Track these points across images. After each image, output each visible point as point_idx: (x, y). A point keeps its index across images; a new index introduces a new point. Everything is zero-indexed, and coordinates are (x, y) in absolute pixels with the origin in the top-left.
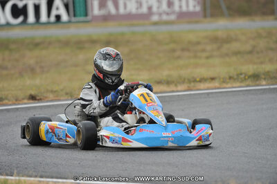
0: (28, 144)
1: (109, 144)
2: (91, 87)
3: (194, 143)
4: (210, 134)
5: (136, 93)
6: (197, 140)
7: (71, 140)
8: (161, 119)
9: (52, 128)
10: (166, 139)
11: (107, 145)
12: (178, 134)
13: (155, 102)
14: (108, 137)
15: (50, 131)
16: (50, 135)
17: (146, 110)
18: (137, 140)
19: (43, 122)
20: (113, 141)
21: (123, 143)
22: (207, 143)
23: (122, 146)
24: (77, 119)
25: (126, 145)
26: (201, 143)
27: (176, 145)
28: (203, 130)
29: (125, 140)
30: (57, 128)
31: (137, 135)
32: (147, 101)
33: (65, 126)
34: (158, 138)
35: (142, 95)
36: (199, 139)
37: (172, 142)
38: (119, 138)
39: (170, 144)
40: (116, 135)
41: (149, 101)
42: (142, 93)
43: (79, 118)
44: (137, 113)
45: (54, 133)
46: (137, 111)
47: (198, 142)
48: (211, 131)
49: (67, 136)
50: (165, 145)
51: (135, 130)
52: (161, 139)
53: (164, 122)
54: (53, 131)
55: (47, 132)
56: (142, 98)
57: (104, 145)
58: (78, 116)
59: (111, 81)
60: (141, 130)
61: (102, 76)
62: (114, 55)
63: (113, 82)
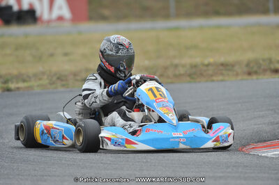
0: (22, 146)
1: (111, 147)
2: (96, 79)
3: (210, 144)
4: (230, 134)
5: (144, 87)
6: (213, 141)
7: (68, 142)
8: (172, 117)
9: (48, 129)
10: (177, 140)
11: (108, 148)
12: (189, 134)
13: (165, 98)
14: (109, 139)
15: (45, 131)
16: (45, 137)
17: (154, 107)
18: (143, 142)
19: (38, 122)
20: (116, 143)
21: (126, 145)
22: (226, 144)
23: (125, 149)
24: (78, 118)
25: (130, 147)
26: (219, 145)
27: (188, 147)
28: (221, 129)
29: (128, 142)
30: (53, 128)
31: (142, 136)
32: (155, 96)
33: (63, 127)
34: (167, 139)
35: (151, 89)
36: (216, 140)
37: (184, 143)
38: (122, 139)
39: (182, 146)
40: (119, 136)
41: (158, 96)
42: (150, 87)
43: (80, 117)
44: (146, 110)
45: (50, 134)
46: (145, 108)
47: (215, 143)
48: (231, 131)
49: (63, 137)
50: (176, 148)
51: (141, 130)
52: (171, 140)
53: (175, 121)
54: (49, 132)
55: (42, 133)
56: (150, 93)
57: (105, 148)
58: (79, 114)
59: (123, 75)
60: (148, 130)
61: (112, 69)
62: (127, 45)
63: (125, 76)
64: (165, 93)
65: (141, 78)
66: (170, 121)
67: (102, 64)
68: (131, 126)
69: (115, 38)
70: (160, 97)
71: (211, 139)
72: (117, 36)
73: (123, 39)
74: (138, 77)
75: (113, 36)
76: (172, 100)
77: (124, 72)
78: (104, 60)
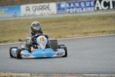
2: (30, 36)
4: (63, 52)
8: (43, 47)
10: (43, 54)
12: (48, 53)
13: (44, 41)
14: (23, 54)
18: (33, 55)
20: (25, 56)
23: (27, 57)
25: (29, 57)
27: (47, 57)
29: (28, 55)
34: (40, 54)
35: (40, 38)
37: (45, 55)
39: (45, 56)
40: (26, 53)
41: (42, 40)
47: (57, 55)
50: (43, 57)
57: (22, 57)
60: (35, 51)
62: (36, 24)
64: (45, 39)
71: (55, 54)
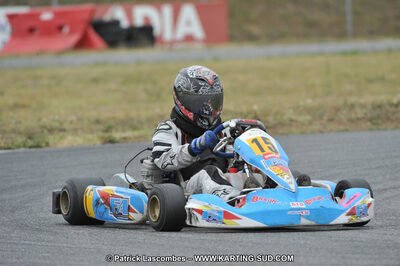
1: (202, 223)
2: (170, 128)
3: (343, 219)
4: (369, 205)
5: (245, 138)
6: (348, 215)
7: (136, 217)
8: (288, 180)
9: (106, 197)
10: (296, 212)
11: (198, 225)
12: (316, 205)
13: (276, 152)
14: (200, 212)
15: (102, 201)
16: (101, 209)
17: (261, 166)
18: (249, 215)
19: (90, 187)
20: (209, 218)
21: (225, 220)
22: (364, 219)
23: (223, 226)
25: (230, 224)
26: (355, 220)
27: (314, 223)
28: (358, 197)
29: (228, 215)
30: (114, 196)
31: (247, 207)
32: (262, 150)
33: (129, 194)
35: (255, 141)
36: (351, 213)
37: (307, 218)
38: (218, 212)
39: (304, 222)
40: (214, 207)
41: (267, 150)
42: (254, 137)
43: (149, 180)
44: (247, 171)
45: (109, 205)
46: (246, 167)
47: (350, 217)
48: (371, 199)
49: (129, 209)
50: (296, 224)
51: (245, 198)
52: (289, 213)
53: (293, 186)
54: (107, 202)
55: (97, 203)
56: (254, 146)
57: (193, 224)
58: (148, 176)
59: (207, 124)
60: (255, 199)
61: (191, 116)
62: (210, 81)
63: (210, 125)
64: (275, 146)
65: (237, 124)
66: (286, 185)
67: (177, 108)
68: (225, 193)
69: (193, 70)
70: (269, 151)
71: (343, 211)
72: (197, 67)
73: (206, 72)
74: (233, 124)
75: (191, 68)
76: (286, 156)
77: (208, 120)
78: (179, 103)
